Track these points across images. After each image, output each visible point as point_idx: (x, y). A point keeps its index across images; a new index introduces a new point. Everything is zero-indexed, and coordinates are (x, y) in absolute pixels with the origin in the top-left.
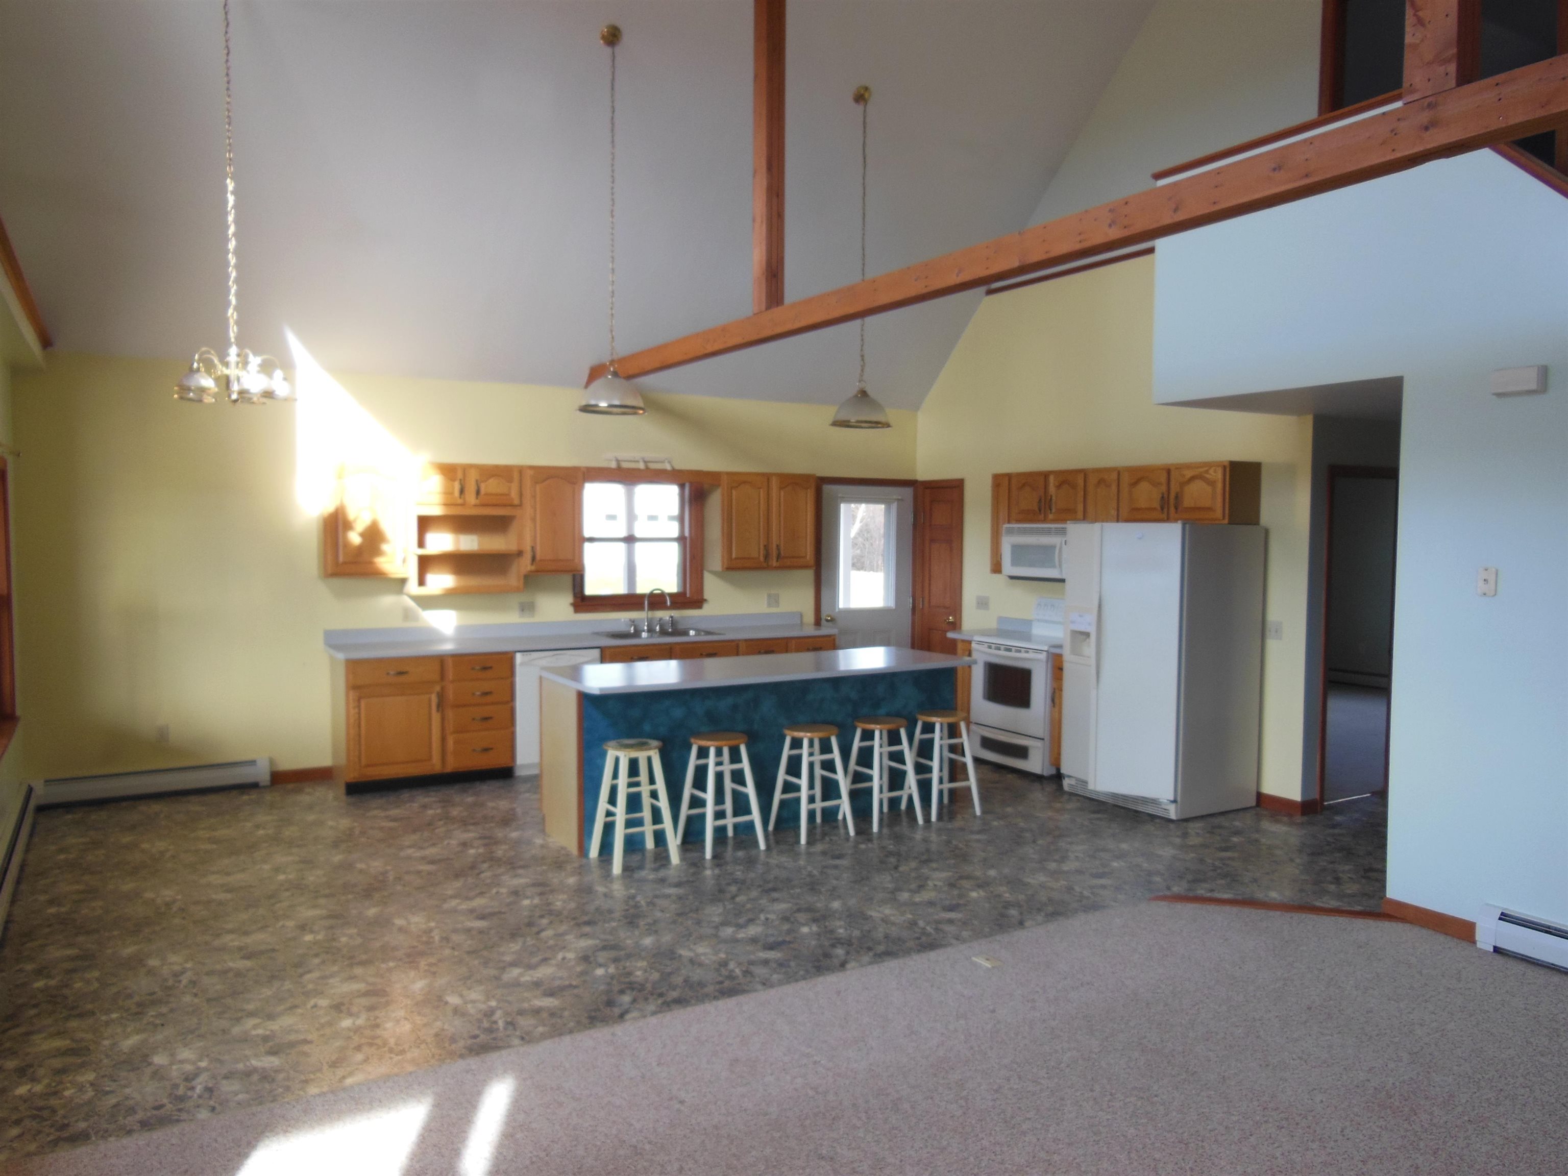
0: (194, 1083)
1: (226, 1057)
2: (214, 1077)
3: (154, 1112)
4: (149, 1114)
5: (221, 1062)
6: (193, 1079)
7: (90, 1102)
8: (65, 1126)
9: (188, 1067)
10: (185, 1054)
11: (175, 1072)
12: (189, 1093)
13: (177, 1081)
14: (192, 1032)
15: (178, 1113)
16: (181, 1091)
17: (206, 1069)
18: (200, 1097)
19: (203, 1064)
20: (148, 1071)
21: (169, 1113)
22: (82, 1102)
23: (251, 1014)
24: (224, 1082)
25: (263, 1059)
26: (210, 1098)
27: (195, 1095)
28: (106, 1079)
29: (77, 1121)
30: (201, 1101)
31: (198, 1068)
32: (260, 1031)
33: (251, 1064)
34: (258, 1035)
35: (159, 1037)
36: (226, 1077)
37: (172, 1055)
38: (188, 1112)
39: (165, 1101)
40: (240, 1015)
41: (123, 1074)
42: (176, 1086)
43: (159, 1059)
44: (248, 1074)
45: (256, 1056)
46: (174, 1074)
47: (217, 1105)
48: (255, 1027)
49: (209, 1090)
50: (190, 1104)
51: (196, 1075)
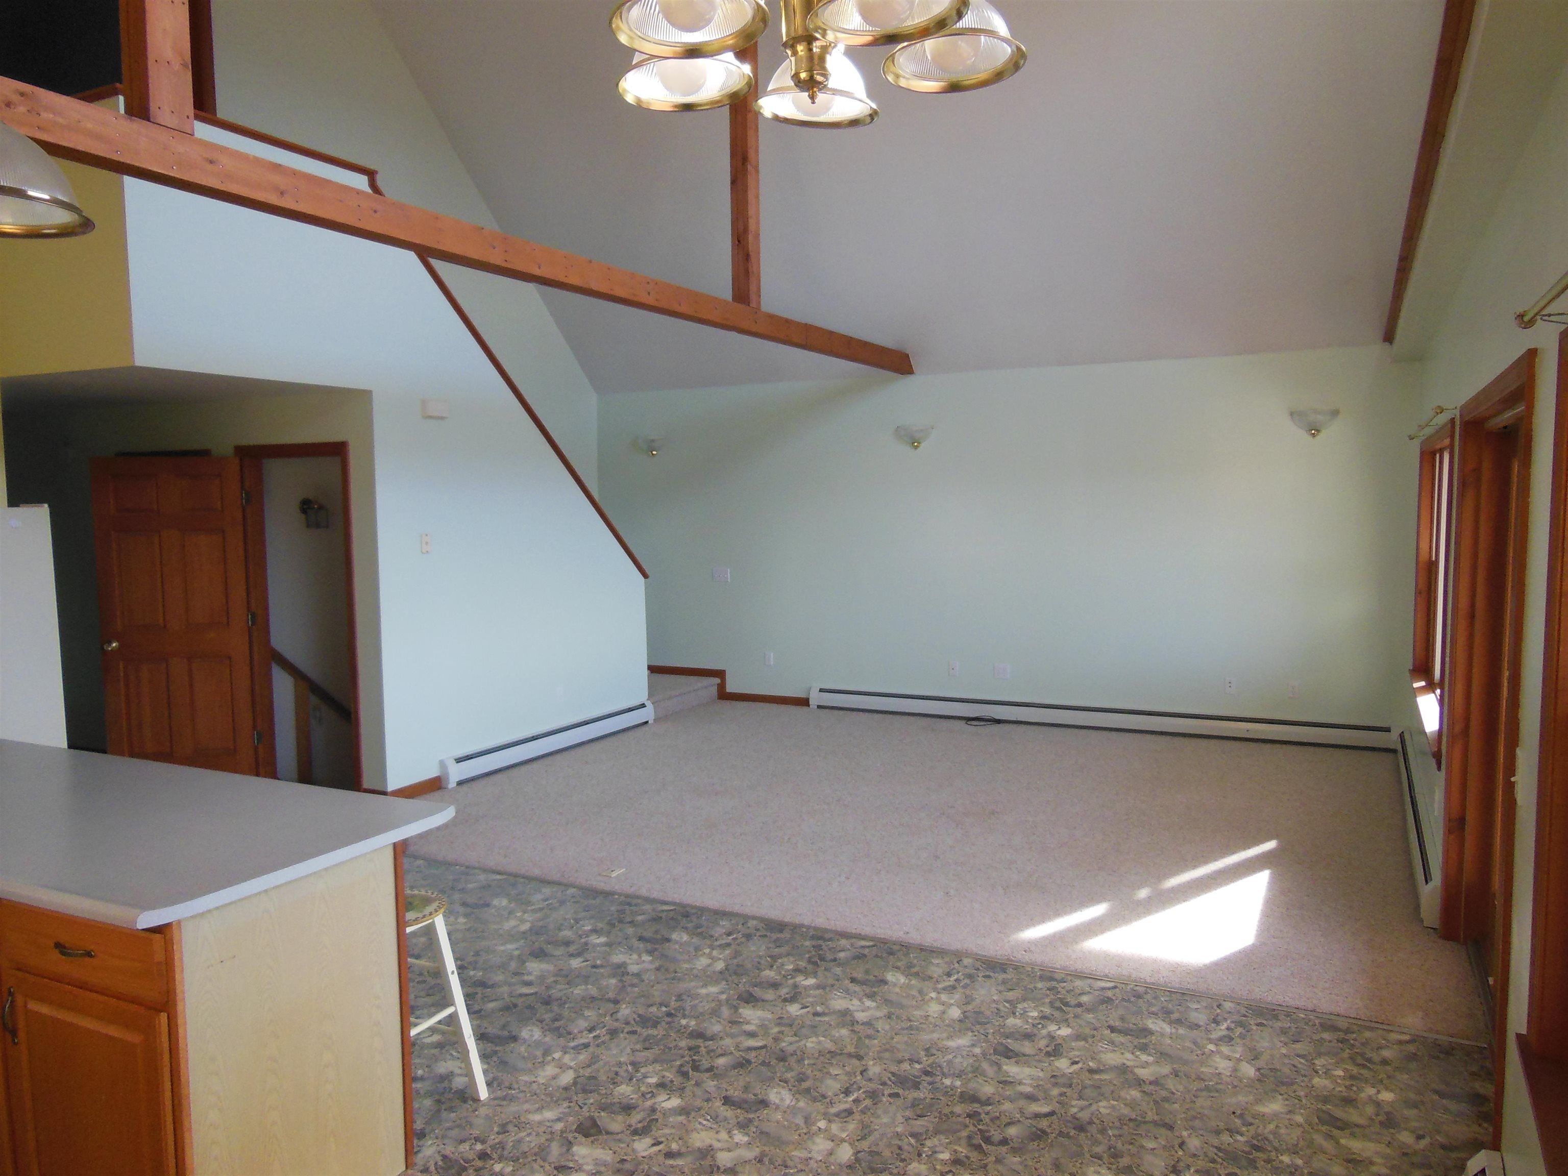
0: (1225, 1033)
1: (1188, 1044)
2: (1208, 1031)
3: (1265, 1022)
4: (1271, 1023)
5: (1195, 1043)
6: (1224, 1036)
7: (1320, 1055)
8: (1342, 1041)
9: (1225, 1049)
10: (1223, 1065)
11: (1238, 1051)
12: (1233, 1026)
13: (1238, 1040)
14: (1207, 1089)
15: (1247, 1014)
16: (1239, 1030)
17: (1211, 1041)
18: (1226, 1020)
19: (1211, 1047)
20: (1261, 1063)
21: (1254, 1017)
22: (1327, 1058)
23: (1139, 1083)
24: (1201, 1024)
25: (1158, 1029)
26: (1218, 1015)
27: (1229, 1022)
28: (1303, 1072)
29: (1330, 1041)
30: (1226, 1016)
31: (1217, 1045)
32: (1144, 1057)
33: (1171, 1029)
34: (1149, 1055)
35: (1242, 1099)
36: (1198, 1026)
37: (1235, 1070)
38: (1239, 1012)
39: (1254, 1028)
40: (1152, 1087)
41: (1286, 1070)
42: (1242, 1037)
43: (1248, 1071)
44: (1179, 1022)
45: (1162, 1035)
46: (1239, 1049)
47: (1215, 1007)
48: (1145, 1065)
49: (1216, 1022)
50: (1236, 1018)
51: (1221, 1039)
